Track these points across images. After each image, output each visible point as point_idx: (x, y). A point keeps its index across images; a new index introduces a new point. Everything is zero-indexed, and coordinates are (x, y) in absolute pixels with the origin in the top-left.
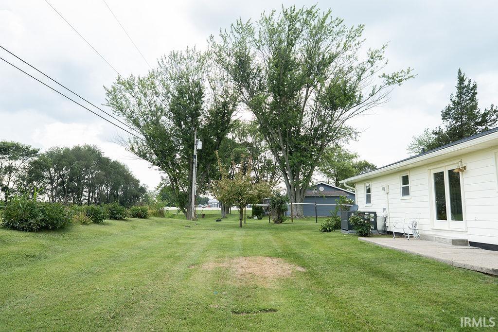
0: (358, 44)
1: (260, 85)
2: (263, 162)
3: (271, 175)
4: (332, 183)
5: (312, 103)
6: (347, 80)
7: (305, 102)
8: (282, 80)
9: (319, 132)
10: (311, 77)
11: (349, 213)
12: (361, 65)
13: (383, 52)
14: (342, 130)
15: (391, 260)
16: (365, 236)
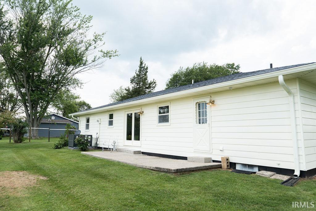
0: (88, 27)
1: (10, 36)
2: (5, 95)
3: (12, 105)
4: (60, 114)
5: (53, 58)
6: (79, 49)
7: (47, 56)
8: (30, 37)
9: (56, 79)
10: (53, 40)
11: (75, 135)
12: (88, 41)
13: (103, 37)
14: (72, 80)
15: (103, 166)
16: (85, 150)
